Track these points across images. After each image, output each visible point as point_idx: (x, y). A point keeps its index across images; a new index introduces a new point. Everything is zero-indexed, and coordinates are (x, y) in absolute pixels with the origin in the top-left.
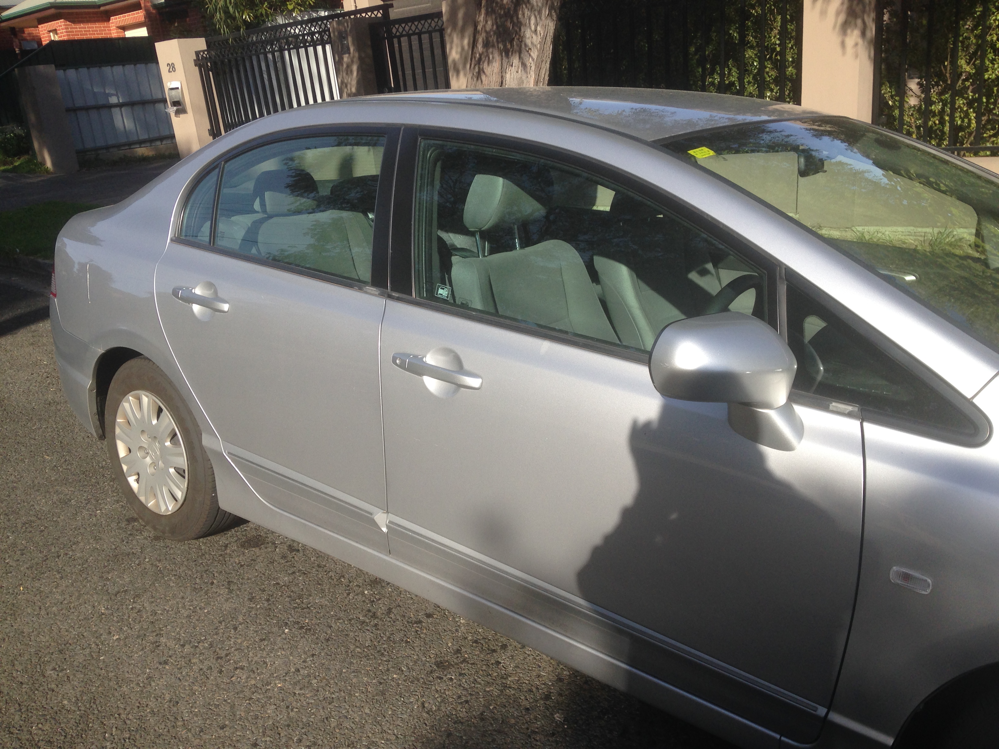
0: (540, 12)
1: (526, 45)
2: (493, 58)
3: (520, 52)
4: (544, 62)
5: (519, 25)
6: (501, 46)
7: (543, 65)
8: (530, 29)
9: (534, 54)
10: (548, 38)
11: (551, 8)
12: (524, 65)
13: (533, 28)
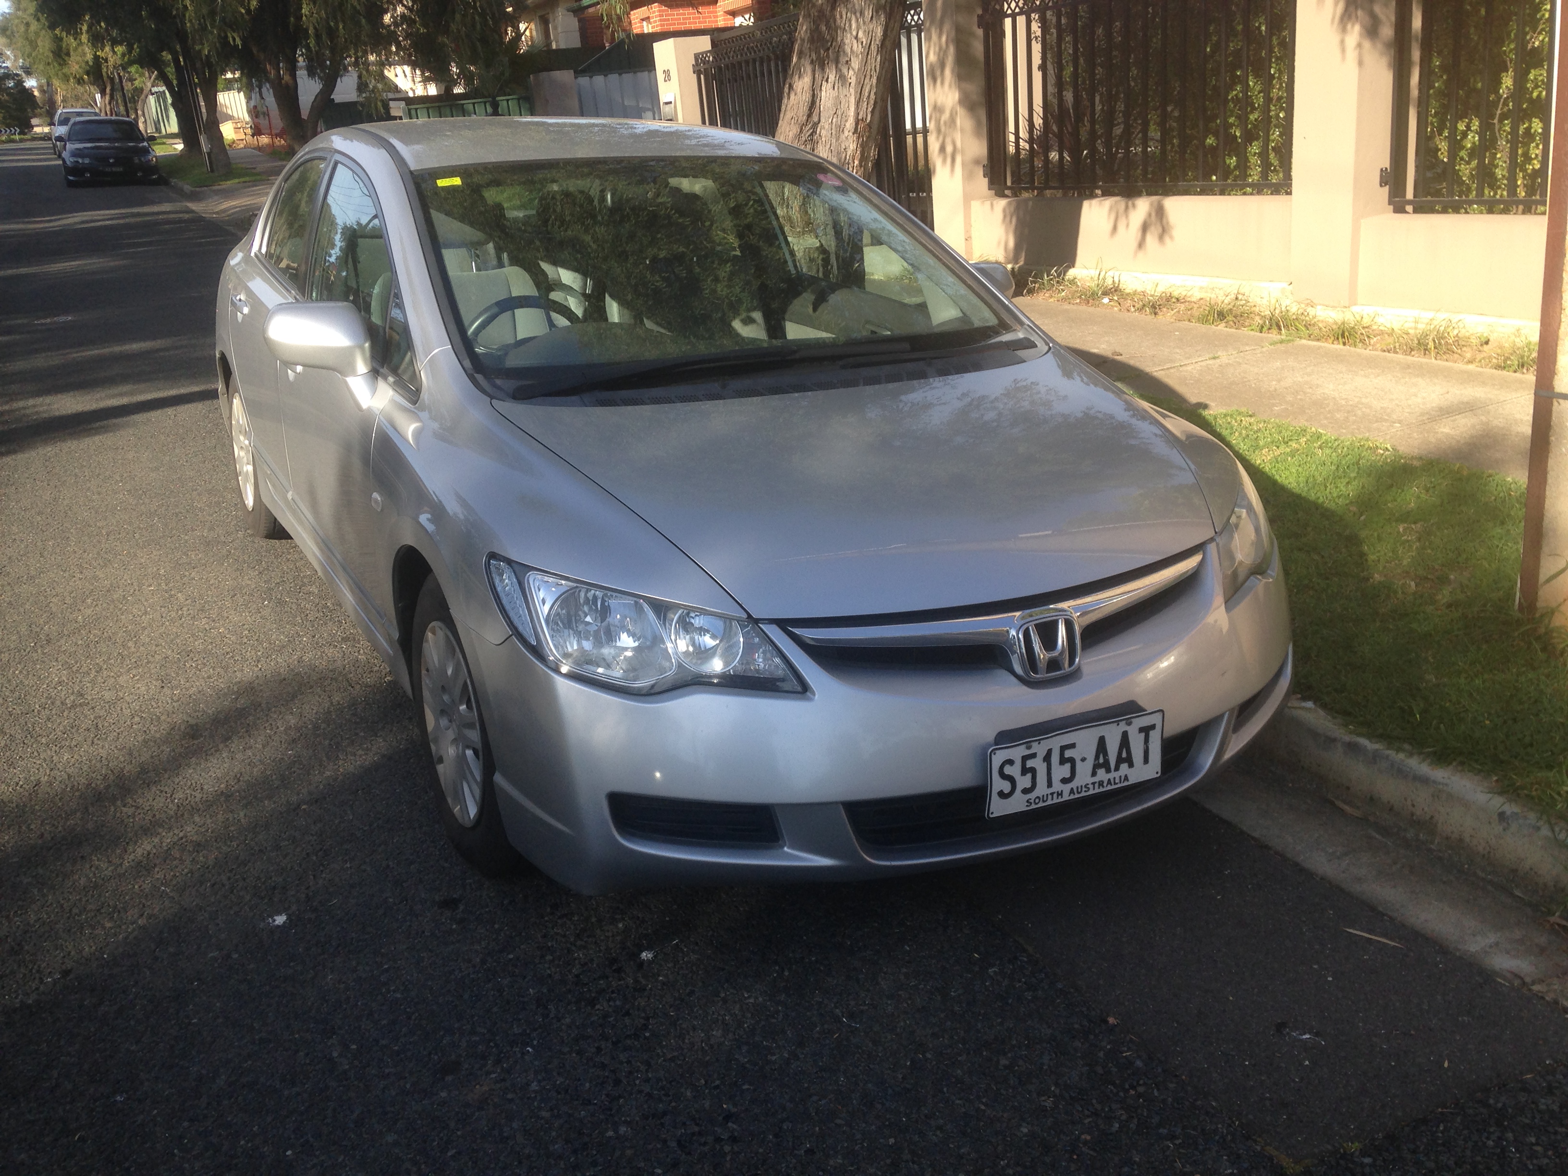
0: (862, 13)
1: (844, 52)
2: (804, 70)
3: (837, 62)
4: (868, 77)
5: (834, 29)
6: (814, 56)
7: (867, 80)
8: (851, 34)
9: (856, 64)
10: (872, 47)
11: (877, 10)
12: (842, 78)
13: (854, 33)
